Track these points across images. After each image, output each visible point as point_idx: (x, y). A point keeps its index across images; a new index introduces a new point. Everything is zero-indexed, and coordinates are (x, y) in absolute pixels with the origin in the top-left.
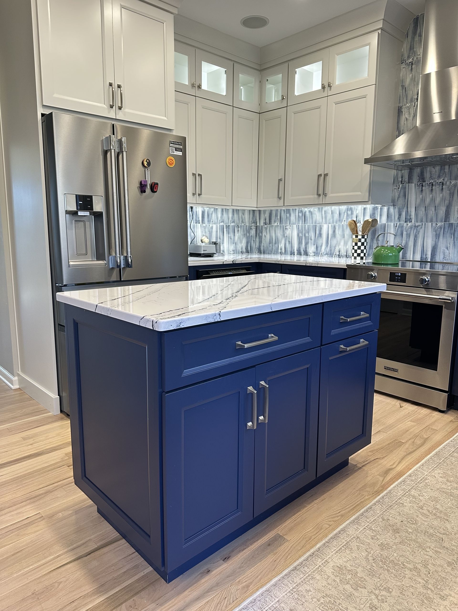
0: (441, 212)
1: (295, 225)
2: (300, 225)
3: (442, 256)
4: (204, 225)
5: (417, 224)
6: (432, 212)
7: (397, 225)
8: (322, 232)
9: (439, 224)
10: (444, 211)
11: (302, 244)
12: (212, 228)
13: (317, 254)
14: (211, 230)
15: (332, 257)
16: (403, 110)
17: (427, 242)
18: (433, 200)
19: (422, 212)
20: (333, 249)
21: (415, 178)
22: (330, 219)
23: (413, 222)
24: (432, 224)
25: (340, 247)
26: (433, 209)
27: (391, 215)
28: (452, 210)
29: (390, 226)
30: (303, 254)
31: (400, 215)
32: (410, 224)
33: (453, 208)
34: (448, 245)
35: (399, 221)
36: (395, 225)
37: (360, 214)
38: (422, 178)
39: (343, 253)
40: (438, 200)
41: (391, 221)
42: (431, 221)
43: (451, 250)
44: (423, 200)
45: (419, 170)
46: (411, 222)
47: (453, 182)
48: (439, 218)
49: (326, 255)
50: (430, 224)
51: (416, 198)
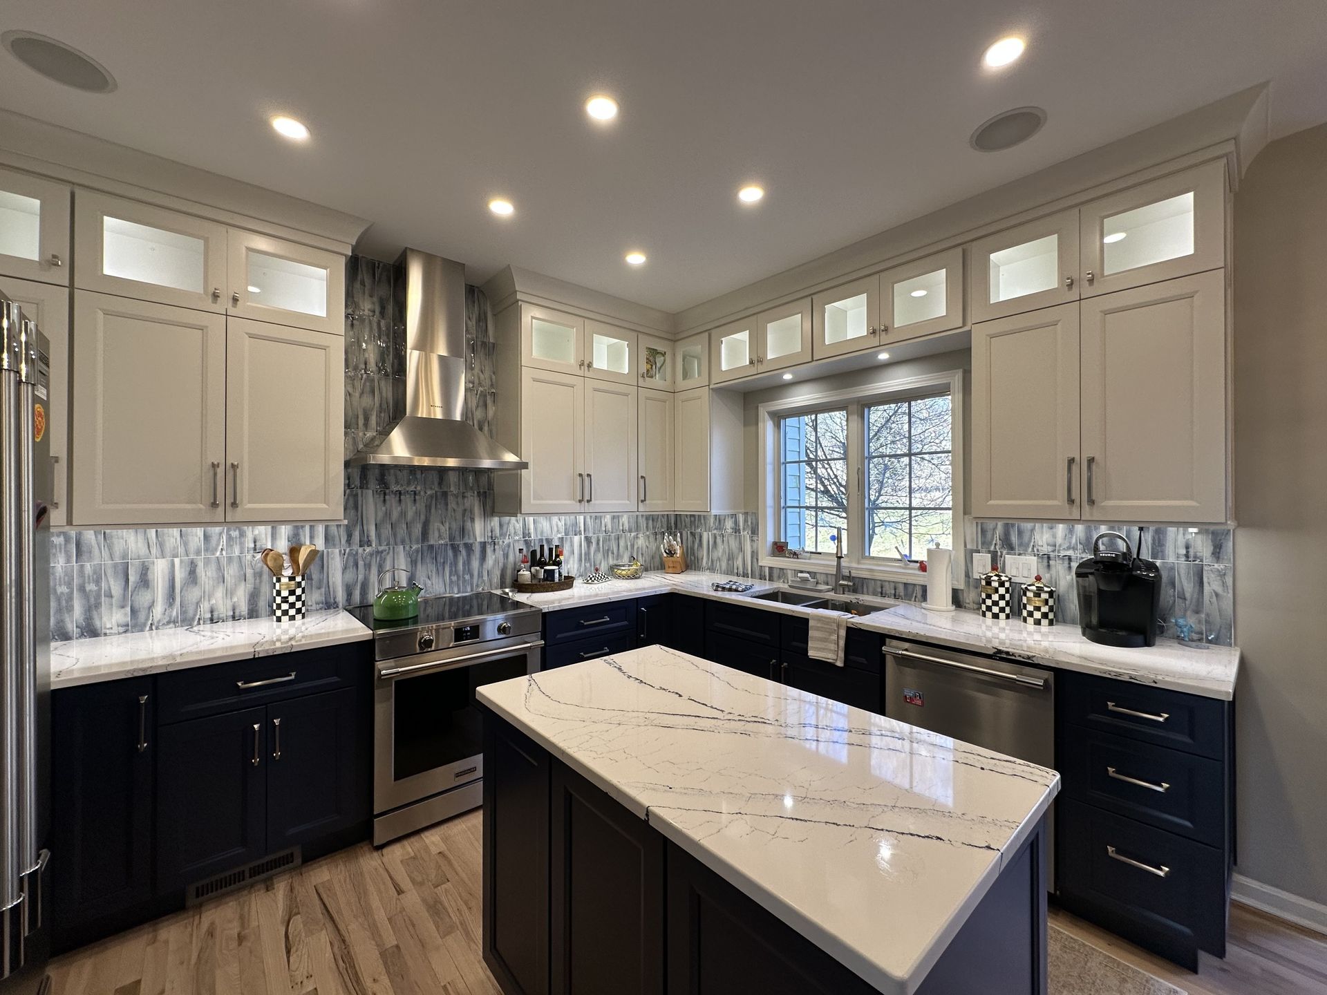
0: (416, 530)
5: (381, 548)
6: (402, 531)
7: (345, 553)
8: (150, 576)
9: (414, 547)
10: (420, 529)
13: (133, 626)
18: (403, 514)
19: (386, 531)
20: (191, 608)
22: (175, 548)
23: (374, 546)
24: (404, 547)
25: (213, 602)
26: (404, 526)
27: (334, 538)
28: (431, 527)
29: (333, 553)
31: (350, 536)
32: (368, 550)
33: (431, 524)
34: (430, 573)
35: (349, 546)
36: (343, 552)
37: (263, 536)
38: (383, 485)
39: (224, 609)
40: (410, 514)
41: (334, 546)
42: (403, 542)
43: (434, 579)
44: (388, 514)
45: (377, 471)
46: (369, 545)
47: (429, 492)
48: (414, 538)
49: (169, 623)
50: (402, 547)
51: (376, 511)
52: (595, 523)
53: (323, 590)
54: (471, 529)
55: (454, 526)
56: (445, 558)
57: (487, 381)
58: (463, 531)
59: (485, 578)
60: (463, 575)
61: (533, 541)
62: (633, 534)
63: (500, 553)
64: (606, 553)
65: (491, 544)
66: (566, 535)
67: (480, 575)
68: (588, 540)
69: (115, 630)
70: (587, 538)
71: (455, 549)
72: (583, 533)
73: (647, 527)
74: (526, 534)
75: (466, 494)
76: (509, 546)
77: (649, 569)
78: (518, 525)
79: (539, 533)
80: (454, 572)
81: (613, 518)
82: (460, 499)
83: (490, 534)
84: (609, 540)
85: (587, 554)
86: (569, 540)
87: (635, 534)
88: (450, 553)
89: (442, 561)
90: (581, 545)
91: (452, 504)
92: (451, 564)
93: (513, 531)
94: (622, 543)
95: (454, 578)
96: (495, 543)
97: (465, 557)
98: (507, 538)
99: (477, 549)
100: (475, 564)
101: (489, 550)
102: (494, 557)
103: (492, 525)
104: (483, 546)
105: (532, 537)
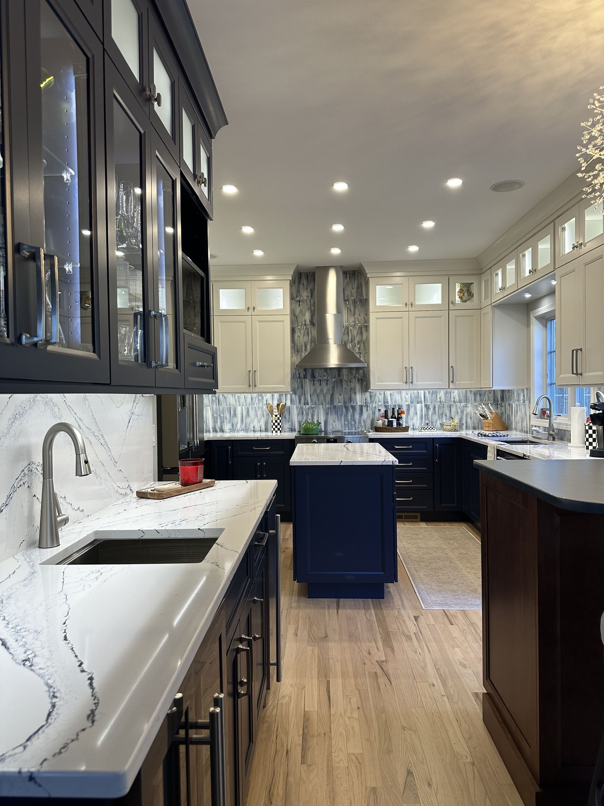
0: (328, 398)
1: (209, 407)
2: (215, 407)
3: (331, 427)
5: (313, 406)
6: (321, 398)
7: (298, 407)
8: (236, 413)
9: (327, 406)
10: (330, 398)
11: (217, 423)
13: (233, 430)
15: (248, 432)
16: (296, 330)
17: (320, 418)
18: (322, 390)
19: (315, 398)
20: (248, 426)
21: (309, 376)
22: (243, 403)
23: (310, 405)
24: (323, 406)
25: (254, 424)
26: (323, 396)
27: (294, 400)
28: (335, 397)
29: (294, 407)
30: (219, 431)
31: (300, 400)
32: (307, 406)
33: (335, 395)
34: (335, 419)
35: (300, 404)
37: (269, 399)
38: (313, 376)
39: (257, 428)
40: (325, 391)
41: (294, 404)
42: (322, 404)
43: (337, 422)
44: (315, 390)
45: (310, 370)
46: (308, 405)
47: (333, 380)
48: (327, 402)
49: (242, 430)
50: (321, 406)
51: (310, 389)
52: (432, 396)
53: (290, 423)
54: (355, 399)
55: (346, 396)
56: (342, 412)
57: (362, 320)
58: (350, 399)
59: (363, 424)
60: (351, 421)
61: (390, 406)
62: (462, 404)
63: (370, 412)
64: (441, 416)
65: (365, 407)
66: (411, 403)
67: (360, 422)
68: (427, 407)
69: (228, 431)
70: (426, 406)
71: (347, 408)
72: (423, 402)
73: (475, 400)
74: (385, 402)
75: (352, 380)
76: (375, 408)
77: (477, 428)
79: (393, 400)
80: (346, 419)
81: (446, 393)
82: (349, 383)
83: (365, 401)
84: (443, 407)
85: (427, 415)
86: (413, 406)
87: (465, 404)
88: (344, 410)
89: (340, 414)
90: (422, 410)
91: (345, 386)
92: (345, 415)
93: (378, 400)
94: (453, 409)
95: (346, 423)
96: (367, 406)
97: (352, 412)
98: (375, 403)
99: (358, 409)
100: (357, 416)
101: (364, 409)
102: (367, 413)
103: (366, 396)
104: (361, 407)
105: (389, 404)
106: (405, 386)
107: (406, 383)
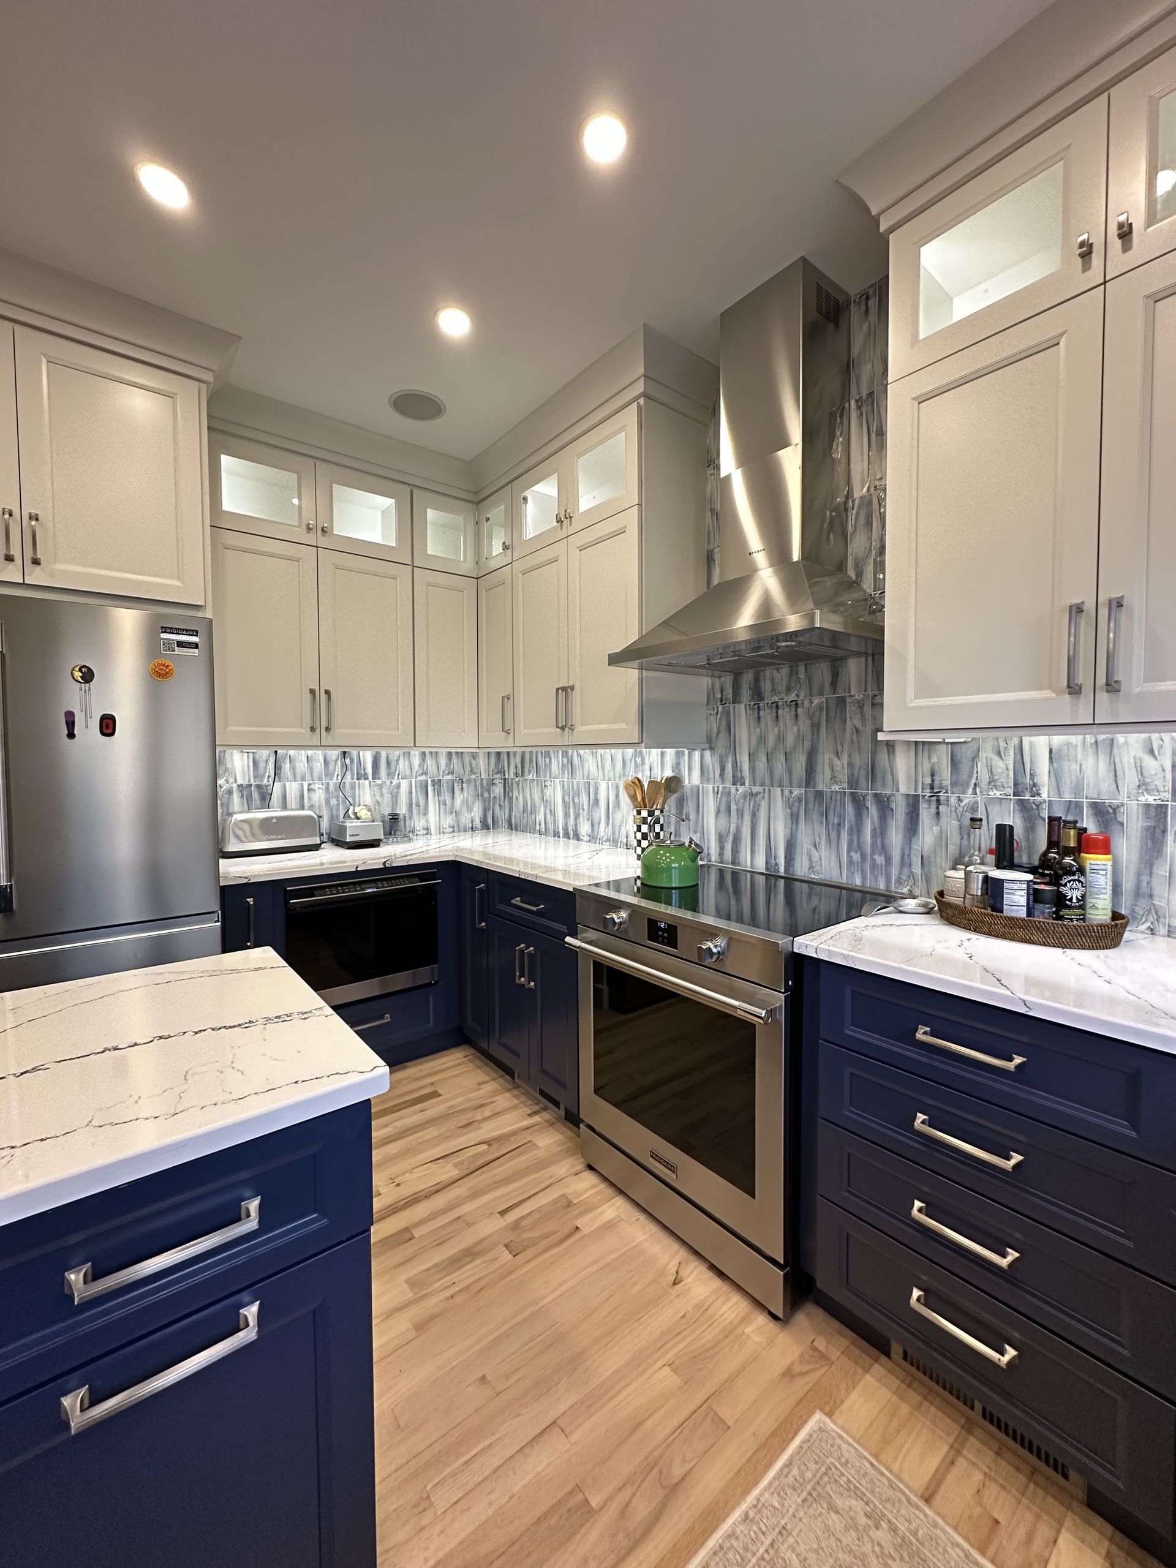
0: (799, 765)
1: (558, 780)
2: (566, 780)
3: (806, 864)
4: (379, 782)
5: (756, 789)
6: (780, 766)
7: (718, 790)
8: (599, 797)
9: (796, 792)
10: (804, 764)
11: (570, 816)
12: (398, 786)
13: (593, 838)
14: (395, 790)
16: (715, 557)
17: (775, 831)
18: (781, 739)
19: (762, 765)
20: (617, 830)
21: (746, 693)
22: (609, 772)
23: (747, 784)
24: (782, 791)
26: (783, 758)
27: (708, 770)
28: (820, 762)
29: (707, 790)
30: (572, 837)
31: (723, 769)
32: (741, 789)
33: (820, 756)
34: (817, 840)
35: (723, 782)
36: (716, 789)
37: (656, 765)
38: (757, 694)
40: (790, 739)
41: (708, 781)
42: (780, 785)
43: (824, 851)
44: (762, 739)
45: (750, 676)
46: (743, 784)
47: (816, 701)
48: (795, 781)
49: (607, 840)
50: (779, 789)
51: (750, 735)
53: (698, 835)
55: (857, 761)
56: (841, 817)
58: (873, 771)
60: (873, 853)
61: (1045, 806)
63: (950, 824)
65: (929, 802)
67: (905, 862)
69: (585, 838)
71: (859, 803)
78: (1001, 764)
79: (1068, 780)
80: (856, 845)
82: (868, 709)
83: (928, 781)
88: (850, 809)
89: (836, 821)
92: (851, 829)
93: (984, 777)
95: (856, 857)
96: (938, 801)
97: (876, 820)
98: (970, 790)
99: (900, 808)
100: (895, 837)
101: (926, 813)
102: (936, 829)
103: (934, 759)
104: (913, 803)
105: (1045, 795)
106: (1065, 709)
107: (1074, 689)
